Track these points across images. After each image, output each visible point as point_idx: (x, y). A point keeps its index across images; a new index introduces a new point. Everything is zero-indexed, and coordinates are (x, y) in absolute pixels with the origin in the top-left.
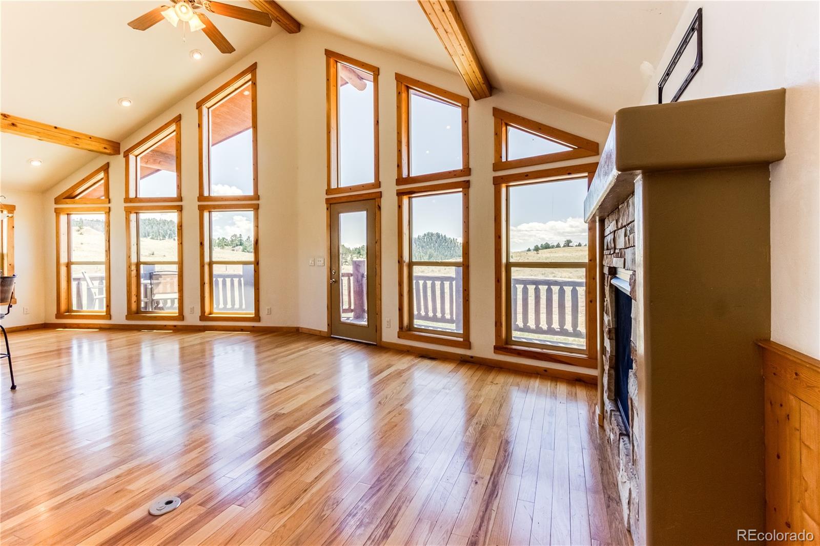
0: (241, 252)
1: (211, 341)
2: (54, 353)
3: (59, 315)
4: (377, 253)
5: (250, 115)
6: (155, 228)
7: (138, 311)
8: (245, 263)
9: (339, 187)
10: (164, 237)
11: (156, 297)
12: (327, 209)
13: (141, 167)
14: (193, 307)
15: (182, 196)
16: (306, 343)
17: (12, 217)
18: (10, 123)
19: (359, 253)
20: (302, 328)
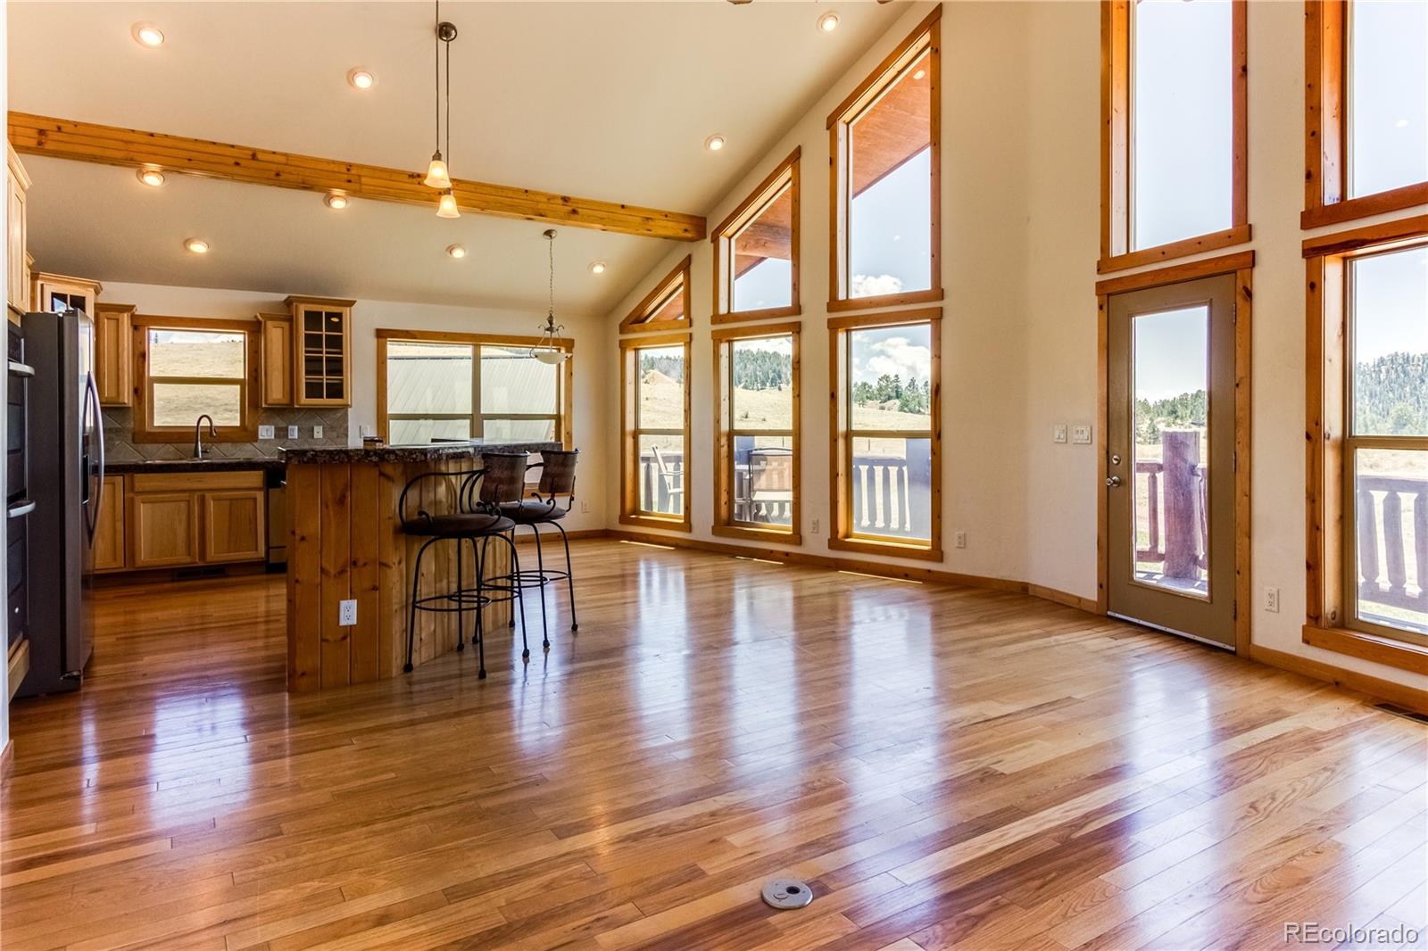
0: (897, 412)
1: (848, 591)
2: (616, 580)
3: (624, 519)
4: (1239, 414)
5: (924, 118)
6: (750, 367)
7: (730, 521)
8: (911, 435)
9: (1132, 251)
10: (764, 384)
11: (758, 497)
12: (1101, 307)
13: (736, 255)
14: (818, 521)
15: (801, 303)
16: (1044, 621)
17: (572, 357)
18: (570, 209)
19: (1173, 412)
20: (1035, 586)
